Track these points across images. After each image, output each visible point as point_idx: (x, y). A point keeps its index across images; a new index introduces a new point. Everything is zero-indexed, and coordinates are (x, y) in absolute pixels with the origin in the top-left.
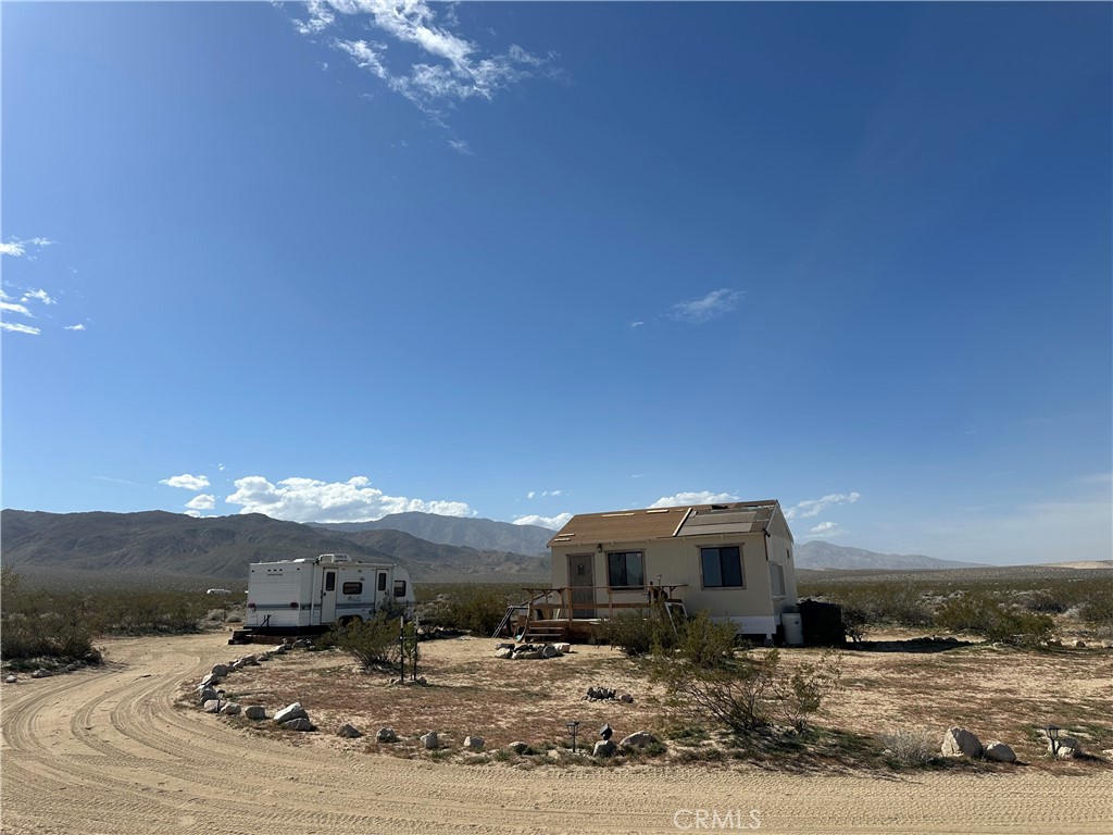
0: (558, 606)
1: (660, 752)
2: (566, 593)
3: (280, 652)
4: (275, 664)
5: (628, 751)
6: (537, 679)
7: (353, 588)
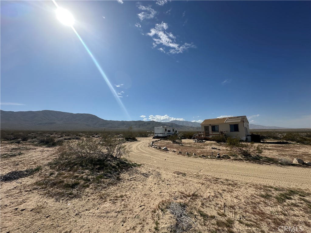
0: (203, 135)
1: (229, 158)
2: (204, 132)
3: (160, 140)
4: (160, 142)
5: (223, 157)
6: (201, 146)
7: (169, 131)
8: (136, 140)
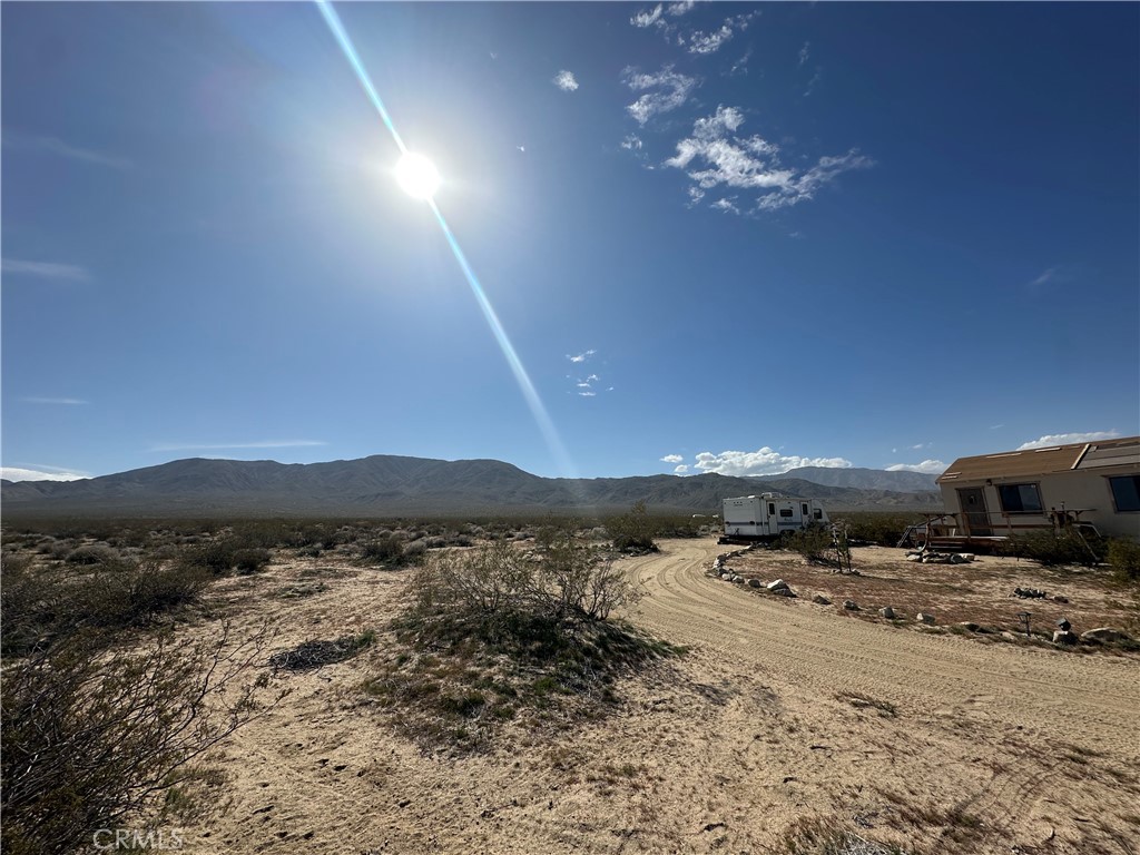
0: (954, 527)
2: (960, 517)
3: (750, 550)
4: (750, 556)
5: (1093, 642)
6: (954, 578)
7: (787, 513)
8: (655, 550)
